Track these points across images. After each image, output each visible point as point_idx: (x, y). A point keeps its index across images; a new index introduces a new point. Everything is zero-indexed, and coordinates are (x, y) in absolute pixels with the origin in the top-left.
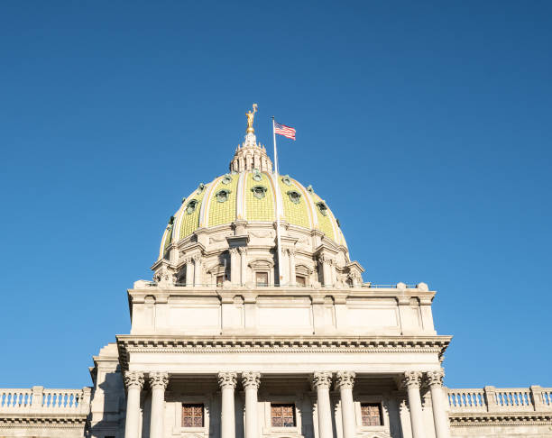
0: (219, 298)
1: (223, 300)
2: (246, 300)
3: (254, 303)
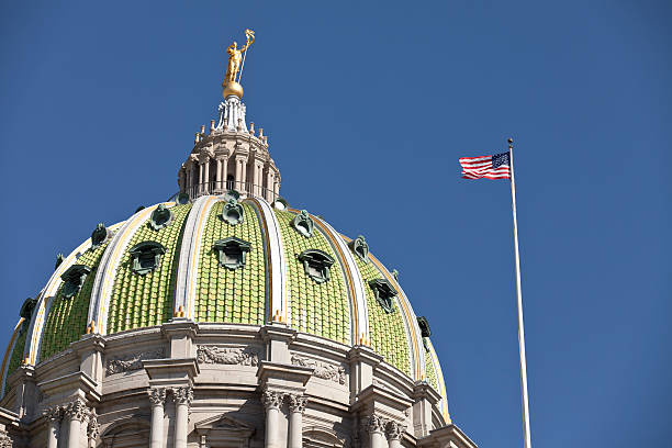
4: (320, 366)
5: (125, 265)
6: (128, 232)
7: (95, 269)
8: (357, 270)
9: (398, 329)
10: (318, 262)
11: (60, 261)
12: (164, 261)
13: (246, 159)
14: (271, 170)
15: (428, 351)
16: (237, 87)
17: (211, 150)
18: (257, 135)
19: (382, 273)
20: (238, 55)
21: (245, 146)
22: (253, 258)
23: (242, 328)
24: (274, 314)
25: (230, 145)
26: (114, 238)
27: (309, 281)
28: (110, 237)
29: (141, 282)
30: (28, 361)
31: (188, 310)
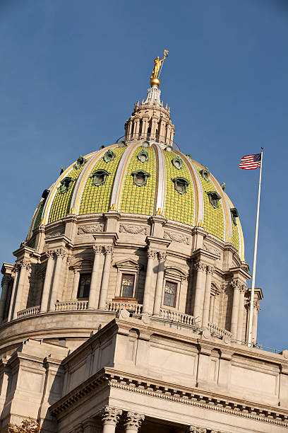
0: (198, 347)
1: (202, 350)
2: (223, 355)
3: (229, 360)
4: (177, 235)
5: (91, 178)
6: (95, 160)
7: (76, 180)
8: (201, 186)
9: (220, 216)
10: (182, 183)
11: (62, 171)
12: (109, 179)
13: (157, 121)
14: (169, 126)
15: (236, 225)
16: (156, 81)
17: (141, 115)
18: (164, 107)
19: (216, 187)
20: (159, 64)
21: (158, 114)
22: (150, 181)
23: (141, 216)
24: (157, 210)
25: (150, 113)
26: (87, 163)
27: (177, 193)
28: (85, 163)
29: (96, 189)
30: (43, 223)
31: (117, 207)
